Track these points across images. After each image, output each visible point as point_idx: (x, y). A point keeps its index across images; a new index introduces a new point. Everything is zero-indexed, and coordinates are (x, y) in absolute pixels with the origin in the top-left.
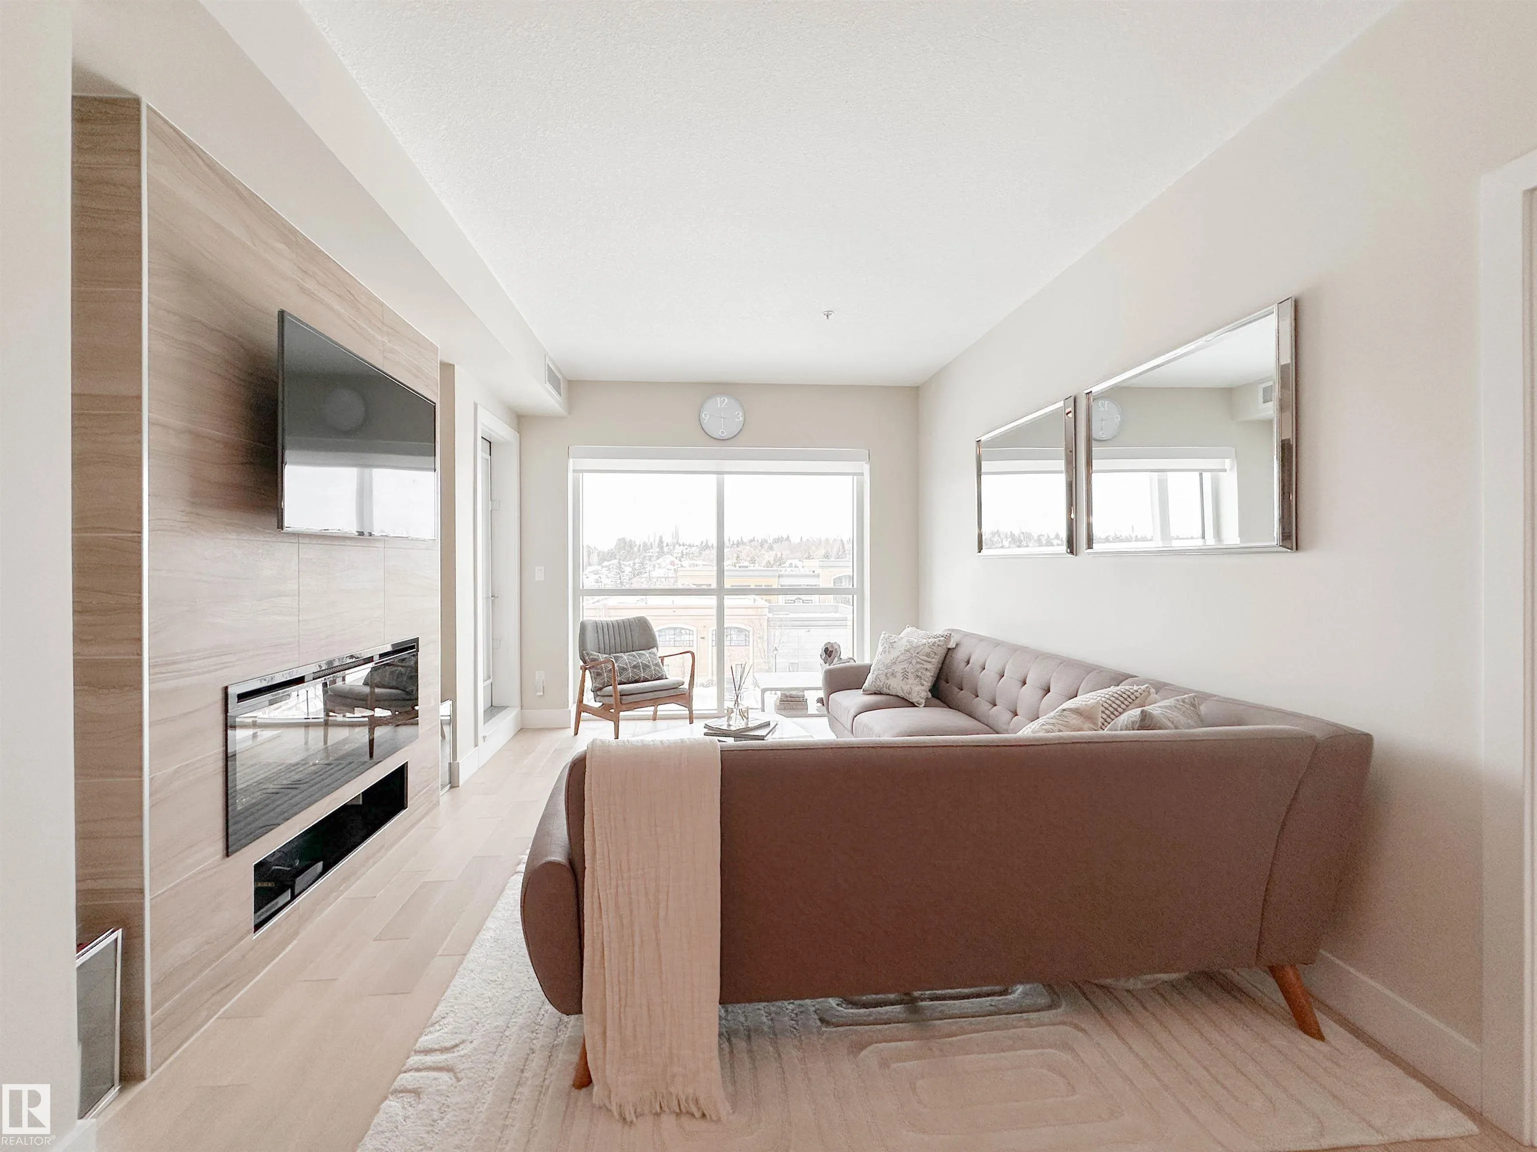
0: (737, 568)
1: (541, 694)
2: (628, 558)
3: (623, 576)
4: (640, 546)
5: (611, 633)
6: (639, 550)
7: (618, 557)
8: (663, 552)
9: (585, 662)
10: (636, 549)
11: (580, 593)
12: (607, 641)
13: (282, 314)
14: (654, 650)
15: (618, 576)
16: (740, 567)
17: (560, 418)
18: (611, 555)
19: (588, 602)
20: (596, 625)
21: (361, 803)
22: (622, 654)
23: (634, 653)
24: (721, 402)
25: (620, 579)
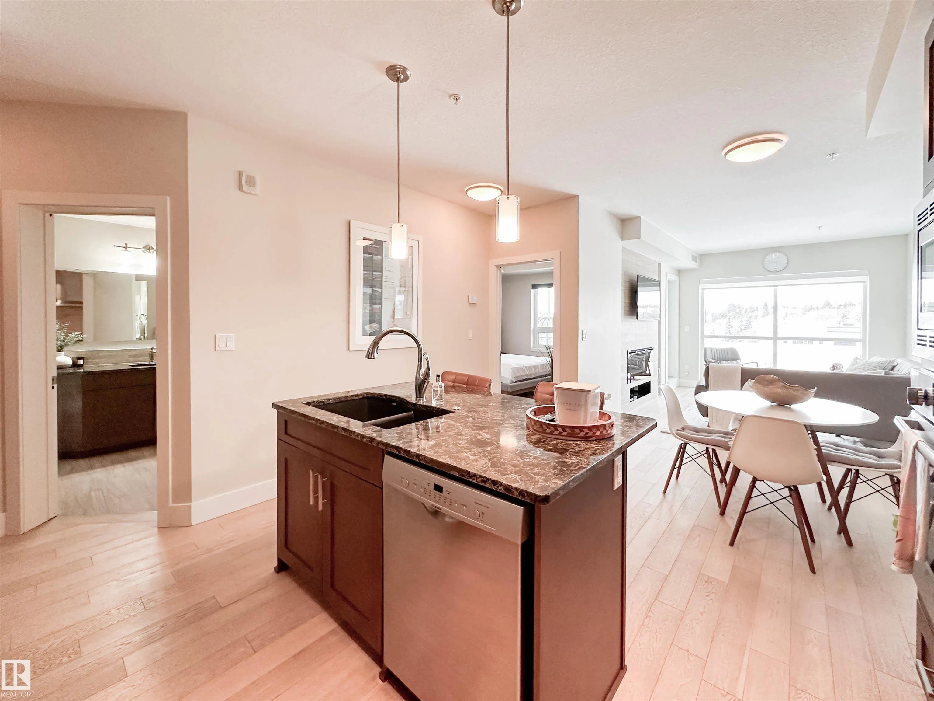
0: (841, 325)
1: (687, 374)
2: (737, 316)
3: (732, 330)
4: (747, 309)
5: (718, 353)
6: (746, 312)
7: (728, 316)
8: (768, 313)
9: (706, 362)
10: (743, 311)
11: (703, 337)
12: (716, 355)
13: (638, 275)
14: (739, 361)
15: (728, 330)
16: (844, 325)
17: (696, 269)
18: (723, 316)
19: (707, 340)
20: (712, 350)
21: (638, 390)
22: (723, 361)
23: (728, 361)
24: (774, 256)
25: (730, 332)
